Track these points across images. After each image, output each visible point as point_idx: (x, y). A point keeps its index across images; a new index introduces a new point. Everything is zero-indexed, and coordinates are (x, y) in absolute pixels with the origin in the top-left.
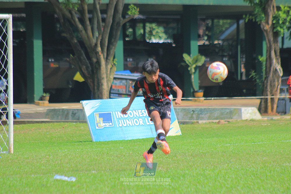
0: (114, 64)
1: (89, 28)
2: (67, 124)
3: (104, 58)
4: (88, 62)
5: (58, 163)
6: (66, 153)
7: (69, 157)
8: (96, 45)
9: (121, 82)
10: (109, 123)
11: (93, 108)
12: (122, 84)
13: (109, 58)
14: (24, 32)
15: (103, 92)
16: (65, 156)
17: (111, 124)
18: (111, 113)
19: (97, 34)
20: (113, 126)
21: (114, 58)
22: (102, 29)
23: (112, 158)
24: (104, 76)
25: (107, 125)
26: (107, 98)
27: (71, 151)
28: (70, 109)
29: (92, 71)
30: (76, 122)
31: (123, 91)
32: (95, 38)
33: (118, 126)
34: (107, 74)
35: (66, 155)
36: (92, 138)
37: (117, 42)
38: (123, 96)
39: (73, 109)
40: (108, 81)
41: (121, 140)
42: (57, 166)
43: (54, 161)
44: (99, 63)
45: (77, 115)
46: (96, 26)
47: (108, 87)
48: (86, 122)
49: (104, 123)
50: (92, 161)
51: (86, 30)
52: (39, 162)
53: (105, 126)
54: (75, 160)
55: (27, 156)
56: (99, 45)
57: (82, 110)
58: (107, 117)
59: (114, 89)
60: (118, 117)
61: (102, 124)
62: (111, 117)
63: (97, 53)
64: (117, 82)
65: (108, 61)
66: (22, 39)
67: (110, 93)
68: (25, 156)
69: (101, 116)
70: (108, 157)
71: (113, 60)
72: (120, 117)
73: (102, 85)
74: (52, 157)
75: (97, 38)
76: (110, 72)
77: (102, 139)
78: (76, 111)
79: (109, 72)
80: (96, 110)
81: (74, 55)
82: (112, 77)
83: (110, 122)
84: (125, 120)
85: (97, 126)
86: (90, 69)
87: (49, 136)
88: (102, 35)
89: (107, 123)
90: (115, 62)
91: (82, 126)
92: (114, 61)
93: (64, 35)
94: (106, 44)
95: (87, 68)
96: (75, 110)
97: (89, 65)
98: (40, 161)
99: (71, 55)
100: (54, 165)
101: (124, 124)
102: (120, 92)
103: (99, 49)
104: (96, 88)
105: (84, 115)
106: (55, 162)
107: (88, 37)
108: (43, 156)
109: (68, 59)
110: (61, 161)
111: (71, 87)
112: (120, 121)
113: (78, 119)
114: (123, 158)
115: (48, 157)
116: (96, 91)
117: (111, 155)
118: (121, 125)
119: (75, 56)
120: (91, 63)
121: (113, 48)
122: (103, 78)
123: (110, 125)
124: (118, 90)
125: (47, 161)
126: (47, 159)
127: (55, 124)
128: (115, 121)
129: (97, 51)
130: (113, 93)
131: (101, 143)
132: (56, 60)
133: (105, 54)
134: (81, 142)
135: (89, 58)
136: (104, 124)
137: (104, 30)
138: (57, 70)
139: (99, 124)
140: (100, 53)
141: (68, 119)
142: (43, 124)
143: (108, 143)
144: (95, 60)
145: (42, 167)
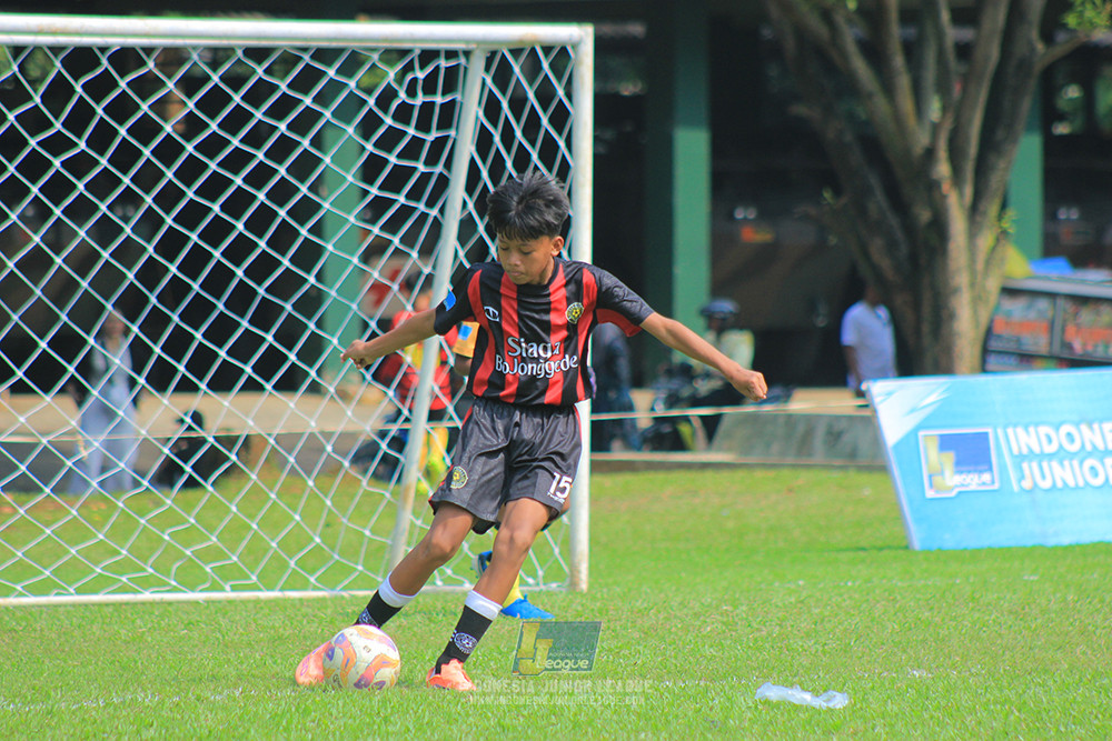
0: (1004, 233)
1: (903, 82)
2: (804, 477)
3: (962, 206)
4: (893, 221)
5: (770, 635)
6: (804, 594)
7: (817, 611)
8: (930, 153)
9: (1029, 307)
10: (981, 472)
11: (913, 410)
12: (1032, 315)
13: (981, 207)
14: (635, 98)
15: (956, 349)
16: (800, 605)
17: (986, 477)
18: (986, 434)
19: (934, 109)
20: (996, 486)
21: (1004, 206)
22: (957, 90)
23: (993, 617)
24: (961, 279)
25: (973, 481)
26: (973, 371)
27: (821, 586)
28: (819, 417)
29: (913, 258)
30: (843, 468)
31: (1039, 342)
32: (928, 127)
33: (1016, 488)
34: (973, 272)
35: (802, 602)
36: (907, 536)
37: (1015, 141)
38: (1039, 363)
39: (830, 417)
40: (977, 300)
41: (1030, 542)
42: (767, 646)
43: (754, 625)
44: (939, 226)
45: (847, 438)
46: (930, 75)
47: (977, 327)
48: (883, 469)
49: (961, 472)
50: (910, 629)
51: (889, 89)
52: (691, 629)
53: (963, 485)
54: (841, 624)
55: (645, 605)
56: (942, 152)
57: (868, 421)
58: (971, 451)
59: (999, 337)
60: (1015, 451)
61: (953, 480)
62: (988, 449)
63: (933, 186)
64: (1016, 307)
65: (978, 219)
66: (629, 128)
67: (986, 351)
68: (638, 604)
69: (946, 443)
70: (977, 615)
71: (1000, 217)
72: (1025, 451)
73: (952, 316)
74: (744, 608)
75: (935, 128)
76: (988, 262)
77: (950, 541)
78: (843, 425)
79: (980, 266)
80: (927, 419)
81: (837, 192)
82: (993, 285)
83: (986, 471)
84: (1045, 465)
85: (931, 486)
86: (904, 250)
87: (730, 525)
88: (956, 111)
89: (971, 476)
90: (1006, 225)
91: (866, 484)
92: (1004, 221)
93: (800, 110)
94: (973, 149)
95: (891, 245)
96: (838, 418)
97: (899, 235)
98: (698, 623)
99: (827, 195)
100: (756, 640)
101: (1044, 477)
102: (1024, 348)
103: (943, 169)
104: (926, 328)
105: (877, 440)
106: (759, 630)
107: (898, 117)
108: (710, 605)
109: (812, 211)
110: (781, 626)
111: (822, 325)
112: (1025, 466)
113: (853, 455)
114: (1039, 621)
115: (730, 609)
116: (927, 340)
117: (989, 604)
118: (1027, 484)
119: (844, 200)
120: (909, 227)
121: (1002, 164)
122: (956, 291)
123: (984, 484)
124: (1018, 341)
125: (724, 623)
126: (725, 619)
127: (760, 474)
128: (1003, 469)
129: (935, 176)
130: (997, 352)
131: (942, 556)
132: (766, 216)
133: (968, 190)
134: (863, 549)
135: (900, 205)
136: (958, 479)
137: (965, 90)
138: (766, 255)
139: (938, 480)
140: (946, 187)
141: (810, 455)
142: (709, 475)
143: (974, 555)
144: (924, 216)
145: (708, 651)
